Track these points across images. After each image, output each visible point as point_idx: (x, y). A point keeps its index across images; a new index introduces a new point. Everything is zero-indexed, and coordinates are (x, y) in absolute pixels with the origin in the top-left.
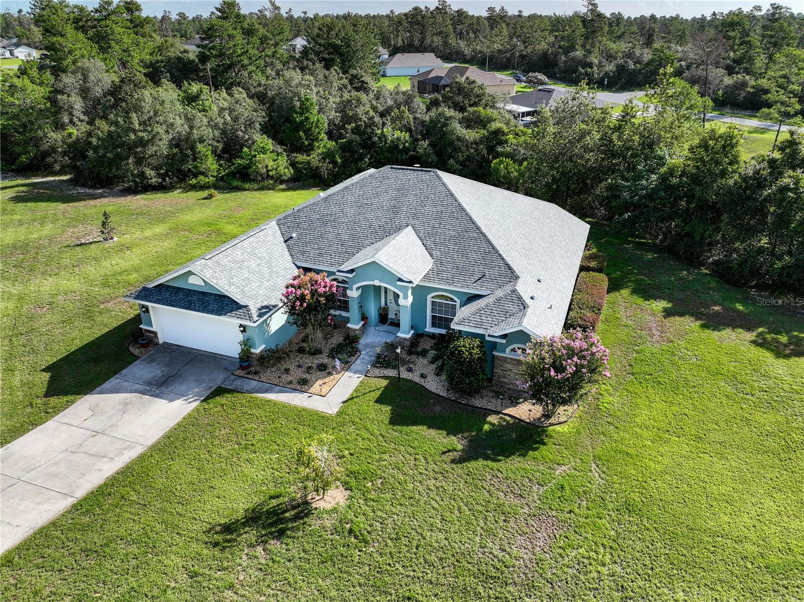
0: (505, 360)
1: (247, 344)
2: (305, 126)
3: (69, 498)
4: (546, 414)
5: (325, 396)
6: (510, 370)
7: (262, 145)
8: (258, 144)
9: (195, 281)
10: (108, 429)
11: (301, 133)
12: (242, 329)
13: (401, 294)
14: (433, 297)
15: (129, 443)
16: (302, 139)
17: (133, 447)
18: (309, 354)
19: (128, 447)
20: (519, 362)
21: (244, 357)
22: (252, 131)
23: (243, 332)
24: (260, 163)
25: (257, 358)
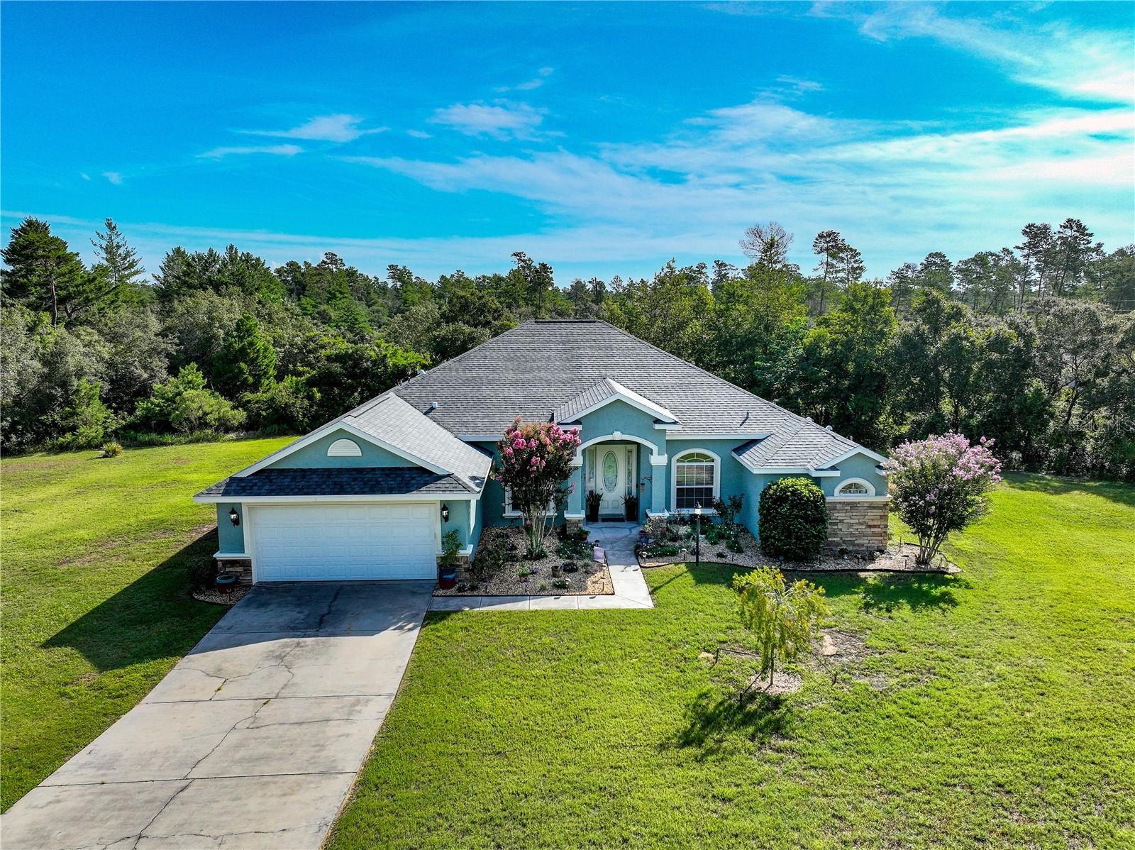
0: (835, 506)
2: (248, 354)
3: (338, 776)
4: (922, 561)
5: (613, 594)
6: (841, 521)
7: (190, 377)
8: (183, 377)
9: (342, 451)
10: (283, 691)
11: (243, 365)
12: (445, 513)
13: (655, 449)
14: (678, 461)
15: (351, 698)
16: (244, 373)
17: (367, 701)
18: (530, 559)
19: (357, 703)
20: (853, 506)
21: (447, 565)
22: (160, 364)
23: (446, 519)
24: (193, 401)
25: (466, 566)
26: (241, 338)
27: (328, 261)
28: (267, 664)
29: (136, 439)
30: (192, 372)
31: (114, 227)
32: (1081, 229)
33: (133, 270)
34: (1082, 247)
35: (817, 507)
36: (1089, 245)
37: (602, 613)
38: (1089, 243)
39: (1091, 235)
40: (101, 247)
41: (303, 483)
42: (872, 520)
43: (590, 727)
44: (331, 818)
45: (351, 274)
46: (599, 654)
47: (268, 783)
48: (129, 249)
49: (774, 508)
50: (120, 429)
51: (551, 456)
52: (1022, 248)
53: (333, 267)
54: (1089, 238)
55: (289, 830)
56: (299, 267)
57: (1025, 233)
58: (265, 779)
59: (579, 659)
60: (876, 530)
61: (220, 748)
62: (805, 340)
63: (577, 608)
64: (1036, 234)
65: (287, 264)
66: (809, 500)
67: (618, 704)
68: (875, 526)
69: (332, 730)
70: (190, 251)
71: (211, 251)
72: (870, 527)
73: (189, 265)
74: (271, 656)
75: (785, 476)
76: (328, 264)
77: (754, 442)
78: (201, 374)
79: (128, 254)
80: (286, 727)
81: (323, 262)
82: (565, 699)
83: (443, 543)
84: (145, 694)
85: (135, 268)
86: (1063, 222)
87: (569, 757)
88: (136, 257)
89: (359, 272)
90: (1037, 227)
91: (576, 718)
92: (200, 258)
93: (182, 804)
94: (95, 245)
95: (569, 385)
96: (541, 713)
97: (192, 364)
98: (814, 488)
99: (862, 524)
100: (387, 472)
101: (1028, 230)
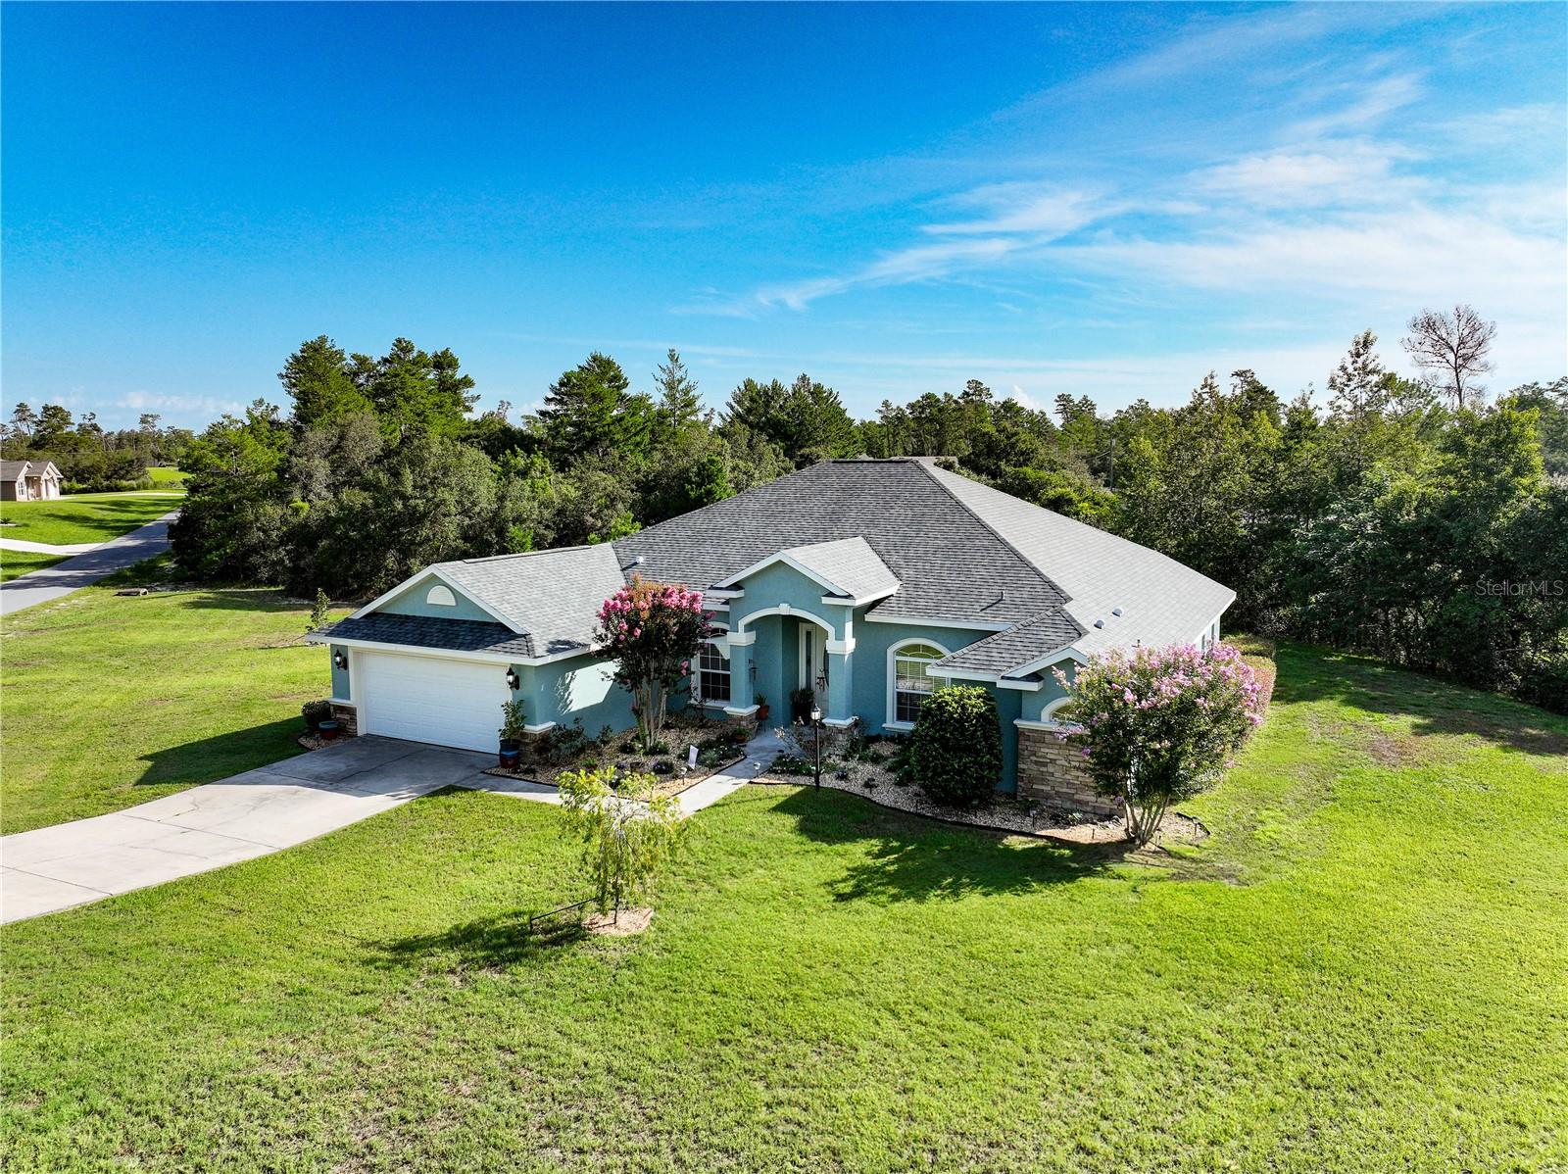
0: (1041, 737)
1: (518, 713)
9: (439, 599)
12: (510, 679)
13: (831, 630)
14: (898, 653)
17: (251, 848)
19: (242, 848)
21: (510, 741)
23: (515, 686)
25: (535, 745)
31: (677, 359)
33: (694, 407)
40: (661, 381)
48: (692, 383)
51: (647, 623)
71: (775, 382)
76: (970, 395)
79: (689, 389)
85: (696, 405)
88: (697, 392)
94: (655, 379)
100: (475, 626)
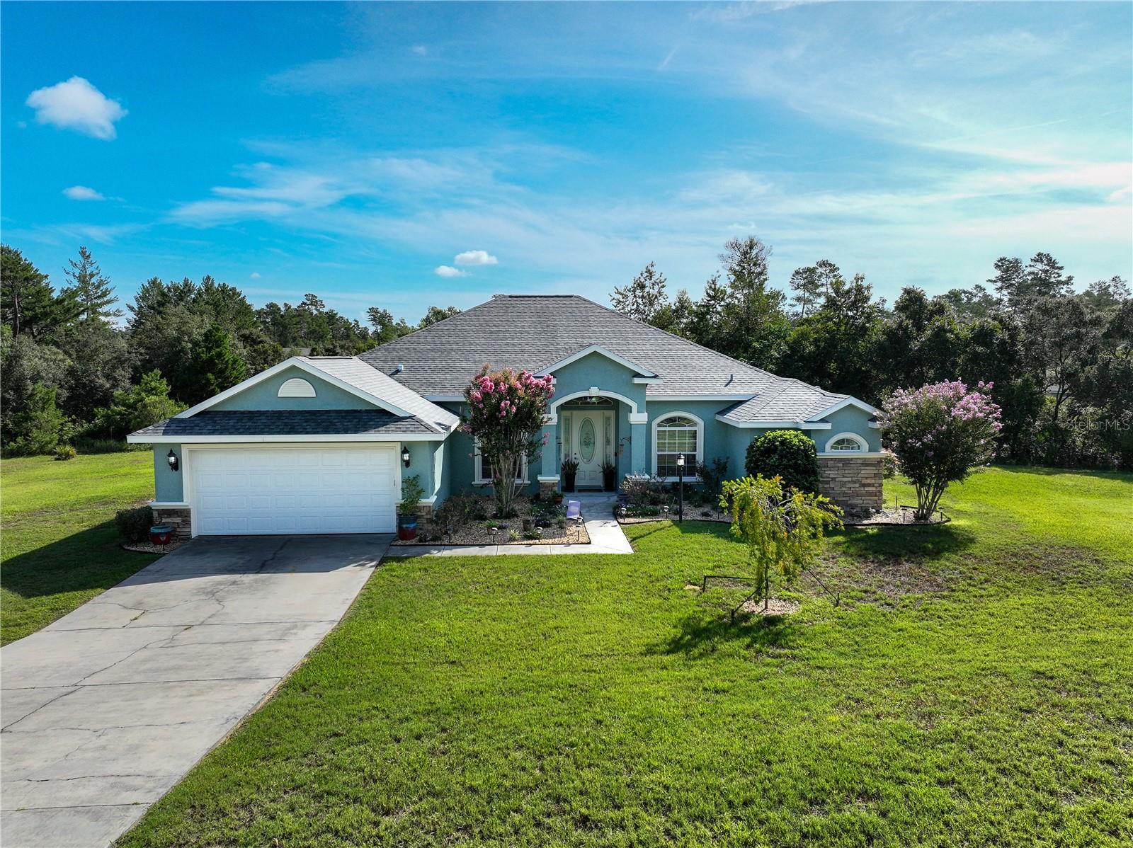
0: (828, 463)
2: (215, 364)
3: (259, 680)
4: (921, 517)
5: (590, 543)
6: (833, 479)
7: (153, 383)
8: (146, 384)
9: (295, 391)
10: (210, 619)
11: (210, 376)
12: (406, 457)
13: (634, 405)
14: (659, 425)
15: (288, 624)
16: (212, 385)
17: (305, 626)
18: (499, 518)
19: (295, 627)
20: (846, 462)
21: (407, 513)
22: (123, 374)
23: (407, 464)
24: (155, 407)
25: (429, 517)
26: (209, 349)
27: (308, 302)
28: (196, 598)
29: (93, 445)
30: (154, 379)
31: (89, 256)
32: (1051, 263)
33: (105, 299)
34: (1053, 280)
35: (807, 456)
36: (1059, 279)
37: (578, 558)
38: (1059, 276)
39: (1061, 268)
40: (74, 276)
41: (250, 424)
42: (866, 478)
43: (560, 641)
44: (242, 713)
45: (331, 317)
46: (573, 586)
47: (175, 687)
48: (103, 278)
49: (762, 461)
50: (76, 436)
51: (522, 402)
52: (995, 282)
53: (313, 309)
54: (1060, 272)
55: (189, 723)
56: (279, 309)
57: (997, 266)
58: (170, 684)
59: (550, 590)
60: (870, 489)
61: (125, 662)
62: (788, 338)
63: (549, 553)
64: (1008, 268)
65: (267, 306)
66: (799, 449)
67: (595, 623)
68: (869, 485)
69: (257, 648)
70: (166, 283)
71: (186, 281)
72: (864, 485)
73: (163, 294)
74: (201, 591)
75: (774, 430)
76: (308, 305)
77: (738, 403)
78: (164, 381)
79: (101, 283)
80: (205, 646)
81: (304, 303)
82: (532, 620)
83: (403, 489)
84: (48, 624)
85: (108, 297)
86: (1034, 256)
87: (535, 664)
88: (109, 286)
89: (339, 315)
90: (1008, 261)
91: (544, 635)
92: (176, 288)
93: (63, 705)
94: (68, 273)
95: (543, 352)
96: (504, 631)
97: (155, 371)
98: (805, 438)
99: (855, 482)
100: (344, 414)
101: (1000, 264)
